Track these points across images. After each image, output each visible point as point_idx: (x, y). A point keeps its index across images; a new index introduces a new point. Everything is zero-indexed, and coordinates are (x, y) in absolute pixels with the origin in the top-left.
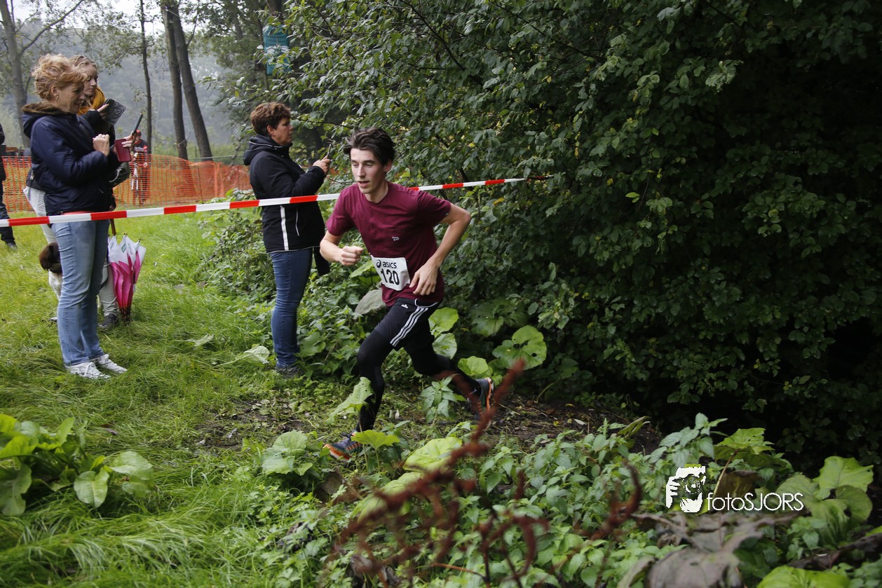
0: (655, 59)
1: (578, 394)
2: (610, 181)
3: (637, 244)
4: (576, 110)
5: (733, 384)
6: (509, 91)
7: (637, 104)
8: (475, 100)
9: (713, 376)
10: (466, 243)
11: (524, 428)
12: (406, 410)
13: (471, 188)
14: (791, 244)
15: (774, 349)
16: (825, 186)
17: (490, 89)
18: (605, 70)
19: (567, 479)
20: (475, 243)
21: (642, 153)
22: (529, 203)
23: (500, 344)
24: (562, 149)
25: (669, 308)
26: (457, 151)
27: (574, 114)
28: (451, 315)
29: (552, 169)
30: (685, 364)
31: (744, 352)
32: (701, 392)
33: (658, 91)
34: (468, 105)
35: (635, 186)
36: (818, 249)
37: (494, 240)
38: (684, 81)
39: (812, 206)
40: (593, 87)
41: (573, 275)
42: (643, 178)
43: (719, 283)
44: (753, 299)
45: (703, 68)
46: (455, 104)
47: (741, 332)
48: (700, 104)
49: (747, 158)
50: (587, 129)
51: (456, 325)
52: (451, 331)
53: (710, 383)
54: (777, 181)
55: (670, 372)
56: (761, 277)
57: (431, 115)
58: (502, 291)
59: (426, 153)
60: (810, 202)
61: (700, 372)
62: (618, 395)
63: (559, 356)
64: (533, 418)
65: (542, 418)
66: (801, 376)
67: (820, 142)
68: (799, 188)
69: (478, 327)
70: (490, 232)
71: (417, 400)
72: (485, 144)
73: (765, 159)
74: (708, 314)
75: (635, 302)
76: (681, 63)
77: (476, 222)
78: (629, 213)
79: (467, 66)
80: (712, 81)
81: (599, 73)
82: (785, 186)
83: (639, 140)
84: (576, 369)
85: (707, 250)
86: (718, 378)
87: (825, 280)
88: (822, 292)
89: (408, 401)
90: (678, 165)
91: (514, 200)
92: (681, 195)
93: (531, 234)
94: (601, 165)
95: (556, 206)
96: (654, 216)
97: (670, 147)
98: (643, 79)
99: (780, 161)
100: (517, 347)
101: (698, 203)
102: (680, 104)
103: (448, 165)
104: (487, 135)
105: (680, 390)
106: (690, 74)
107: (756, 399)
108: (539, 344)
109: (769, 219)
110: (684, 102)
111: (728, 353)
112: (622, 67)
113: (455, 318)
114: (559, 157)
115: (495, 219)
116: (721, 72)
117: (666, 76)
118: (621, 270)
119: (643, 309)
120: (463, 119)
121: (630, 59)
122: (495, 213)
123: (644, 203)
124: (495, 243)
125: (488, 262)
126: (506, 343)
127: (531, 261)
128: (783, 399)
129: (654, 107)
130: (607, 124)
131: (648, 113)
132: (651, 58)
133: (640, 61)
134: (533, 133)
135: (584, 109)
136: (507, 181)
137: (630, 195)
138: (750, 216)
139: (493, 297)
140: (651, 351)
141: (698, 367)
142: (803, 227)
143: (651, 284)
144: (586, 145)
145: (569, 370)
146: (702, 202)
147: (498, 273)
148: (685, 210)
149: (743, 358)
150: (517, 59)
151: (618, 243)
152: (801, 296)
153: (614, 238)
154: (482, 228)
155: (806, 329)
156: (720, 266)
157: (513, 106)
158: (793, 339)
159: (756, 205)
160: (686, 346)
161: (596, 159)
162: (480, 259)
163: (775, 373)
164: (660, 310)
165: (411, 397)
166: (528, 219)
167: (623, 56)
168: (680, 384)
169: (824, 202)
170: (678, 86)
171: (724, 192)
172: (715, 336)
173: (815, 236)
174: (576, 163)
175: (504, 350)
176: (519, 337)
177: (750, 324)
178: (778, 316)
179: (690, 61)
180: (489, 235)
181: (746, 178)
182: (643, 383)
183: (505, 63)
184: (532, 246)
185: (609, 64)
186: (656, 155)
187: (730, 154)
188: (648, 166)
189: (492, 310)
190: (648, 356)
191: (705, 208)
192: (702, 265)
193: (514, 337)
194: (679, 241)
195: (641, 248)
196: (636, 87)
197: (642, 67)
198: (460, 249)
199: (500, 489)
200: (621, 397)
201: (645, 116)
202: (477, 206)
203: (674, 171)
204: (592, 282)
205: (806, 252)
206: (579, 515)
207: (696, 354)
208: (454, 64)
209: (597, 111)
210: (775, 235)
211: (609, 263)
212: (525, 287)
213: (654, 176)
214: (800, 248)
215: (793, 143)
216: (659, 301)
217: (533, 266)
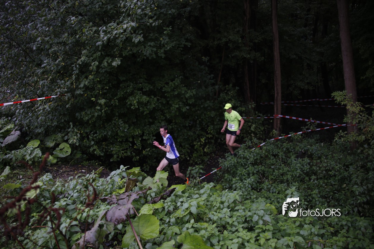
0: (96, 58)
1: (82, 162)
2: (86, 95)
3: (96, 114)
4: (73, 73)
5: (129, 154)
6: (51, 68)
7: (92, 71)
8: (40, 71)
9: (123, 152)
10: (40, 118)
11: (66, 175)
12: (24, 175)
13: (41, 100)
14: (141, 111)
15: (139, 142)
16: (149, 94)
17: (44, 67)
18: (81, 61)
19: (80, 190)
20: (43, 118)
21: (95, 86)
22: (60, 103)
23: (55, 149)
24: (69, 86)
25: (108, 133)
26: (35, 88)
27: (72, 75)
28: (37, 142)
29: (67, 92)
30: (115, 149)
31: (131, 144)
32: (120, 157)
33: (98, 67)
34: (37, 73)
35: (94, 96)
36: (148, 112)
37: (50, 116)
38: (106, 64)
39: (146, 100)
40: (78, 66)
41: (77, 125)
42: (96, 94)
43: (122, 124)
44: (132, 128)
45: (111, 60)
46: (33, 73)
47: (130, 138)
48: (111, 71)
49: (126, 86)
50: (77, 79)
51: (39, 145)
52: (38, 147)
53: (122, 154)
54: (135, 93)
55: (110, 152)
56: (133, 121)
57: (25, 77)
58: (54, 132)
59: (24, 89)
60: (145, 98)
61: (119, 151)
62: (95, 161)
63: (75, 151)
64: (68, 172)
65: (71, 171)
66: (147, 148)
67: (146, 81)
68: (141, 94)
69: (47, 144)
70: (49, 114)
71: (28, 171)
72: (44, 86)
73: (131, 87)
74: (120, 134)
75: (97, 132)
76: (104, 59)
77: (43, 111)
78: (93, 104)
79: (36, 60)
80: (114, 64)
81: (79, 62)
82: (137, 94)
83: (94, 82)
84: (81, 155)
85: (117, 114)
86: (125, 152)
87: (151, 120)
88: (151, 124)
89: (24, 172)
90: (106, 89)
91: (55, 103)
92: (108, 98)
93: (62, 113)
94: (83, 90)
95: (70, 104)
96: (100, 105)
97: (103, 84)
98: (93, 63)
99: (135, 87)
100: (61, 150)
101: (113, 100)
102: (105, 71)
103: (32, 93)
104: (44, 82)
105: (114, 157)
106: (107, 62)
107: (136, 157)
108: (68, 148)
109: (134, 104)
110: (106, 70)
111: (127, 144)
112: (86, 60)
113: (39, 143)
114: (69, 88)
115: (49, 110)
116: (116, 61)
117: (100, 63)
118: (92, 122)
119: (100, 134)
120: (36, 77)
121: (88, 57)
122: (49, 107)
123: (97, 101)
124: (51, 117)
125: (48, 124)
126: (57, 149)
127: (63, 122)
128: (143, 156)
129: (97, 71)
130: (83, 77)
131: (96, 73)
132: (95, 57)
133: (92, 58)
134: (59, 81)
135: (75, 73)
136: (52, 97)
137: (92, 99)
138: (129, 103)
139: (51, 135)
140: (104, 146)
141: (118, 149)
142: (143, 106)
143: (102, 126)
144: (77, 84)
145: (79, 155)
146: (114, 100)
147: (52, 127)
148: (110, 103)
149: (131, 145)
150: (53, 58)
151: (90, 114)
152: (145, 126)
153: (89, 113)
154: (45, 113)
155: (147, 135)
156: (121, 119)
157: (52, 73)
158: (144, 138)
159: (130, 100)
160: (114, 144)
161: (81, 88)
162: (45, 123)
163: (140, 149)
164: (105, 134)
165: (26, 170)
166: (61, 109)
167: (87, 56)
168: (113, 155)
169: (148, 99)
170: (104, 65)
171: (121, 97)
172: (122, 140)
173: (147, 108)
174: (75, 90)
175: (57, 151)
176: (61, 146)
177: (132, 135)
178: (140, 132)
179: (107, 58)
180: (48, 115)
181: (126, 92)
182: (102, 156)
183: (48, 59)
184: (63, 117)
185: (82, 59)
186: (99, 86)
187: (121, 85)
188: (97, 90)
189: (51, 139)
190: (103, 148)
191: (115, 102)
192: (116, 119)
193: (59, 147)
194: (109, 112)
195: (98, 115)
196: (91, 66)
197: (93, 60)
198: (39, 120)
199: (58, 196)
200: (96, 161)
201: (95, 74)
202: (43, 106)
203: (105, 91)
204: (84, 127)
205: (145, 113)
206: (84, 200)
207: (117, 146)
208: (31, 60)
209: (80, 74)
210: (136, 108)
211: (88, 120)
212: (62, 130)
213: (99, 93)
214: (143, 112)
215: (139, 82)
216: (104, 131)
217: (64, 124)
